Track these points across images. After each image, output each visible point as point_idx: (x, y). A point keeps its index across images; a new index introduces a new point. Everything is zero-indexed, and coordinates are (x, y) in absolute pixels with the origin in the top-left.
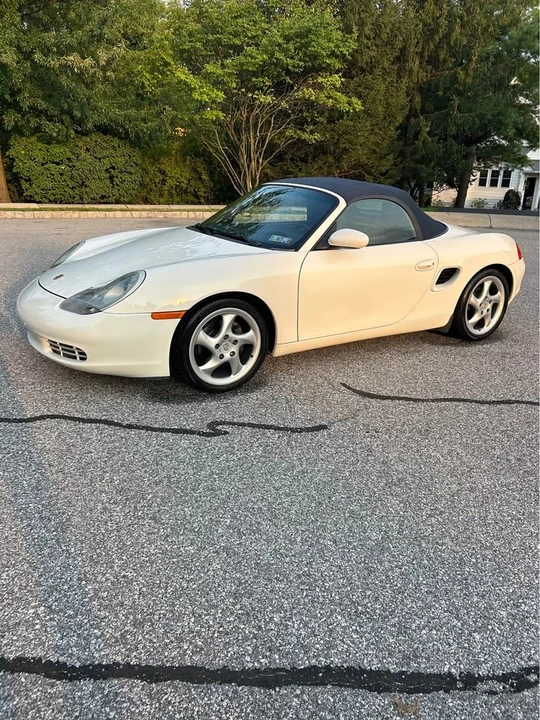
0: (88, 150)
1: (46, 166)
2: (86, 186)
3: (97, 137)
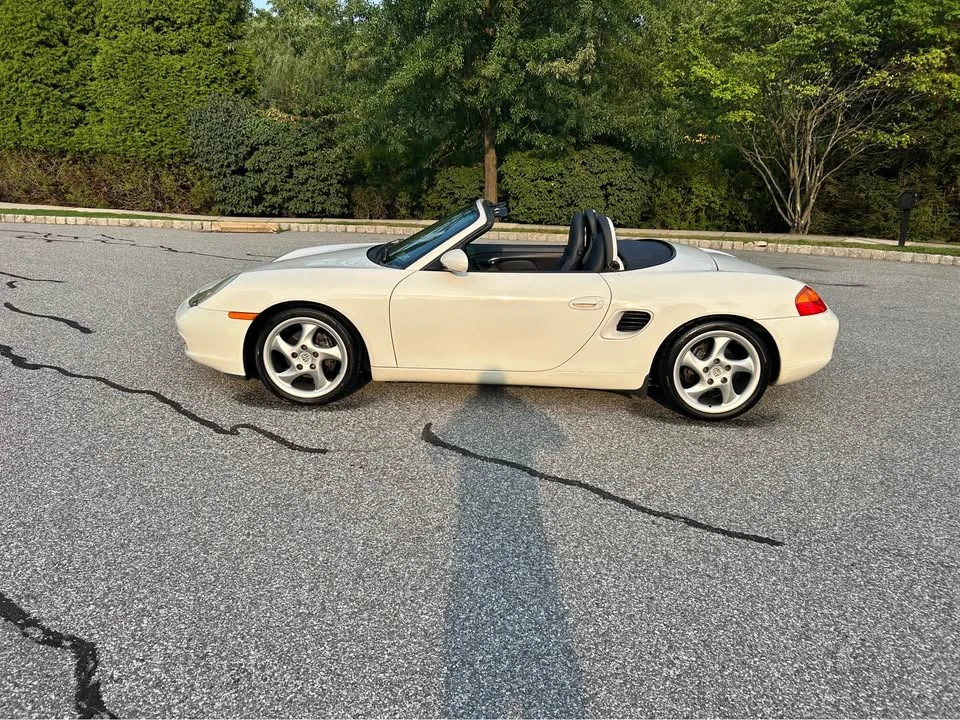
0: (584, 163)
1: (535, 182)
2: (575, 206)
3: (598, 150)
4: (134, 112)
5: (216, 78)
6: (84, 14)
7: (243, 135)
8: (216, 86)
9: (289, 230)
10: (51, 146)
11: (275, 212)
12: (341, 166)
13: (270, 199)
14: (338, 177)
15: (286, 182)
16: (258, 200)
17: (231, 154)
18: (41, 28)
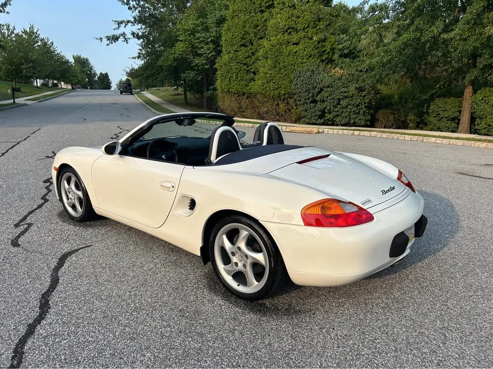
4: (271, 74)
5: (311, 55)
6: (261, 30)
7: (317, 83)
8: (311, 59)
9: (323, 132)
10: (240, 91)
11: (330, 123)
12: (368, 98)
13: (328, 116)
14: (366, 105)
15: (336, 107)
16: (321, 117)
17: (310, 93)
18: (242, 39)
